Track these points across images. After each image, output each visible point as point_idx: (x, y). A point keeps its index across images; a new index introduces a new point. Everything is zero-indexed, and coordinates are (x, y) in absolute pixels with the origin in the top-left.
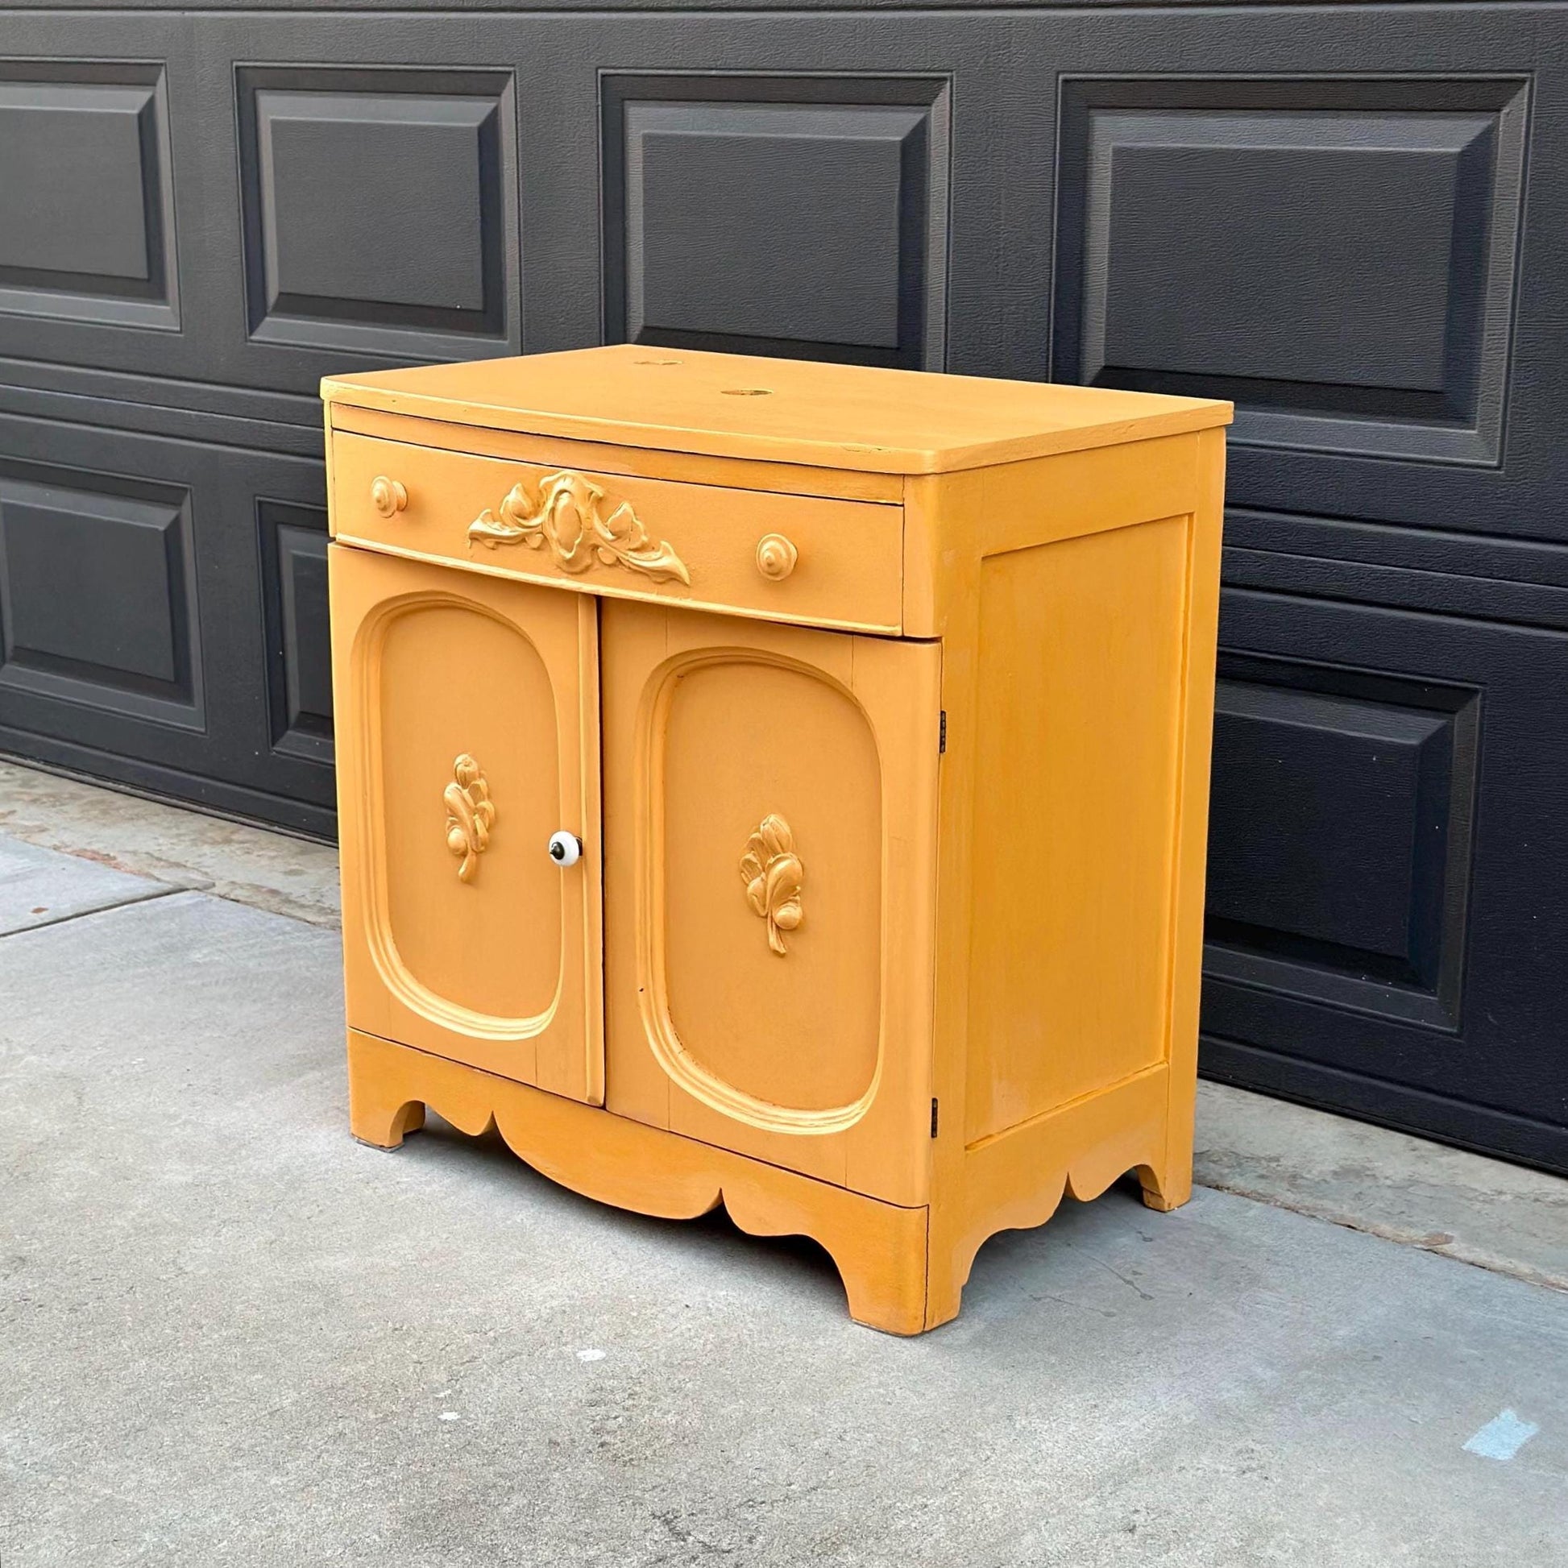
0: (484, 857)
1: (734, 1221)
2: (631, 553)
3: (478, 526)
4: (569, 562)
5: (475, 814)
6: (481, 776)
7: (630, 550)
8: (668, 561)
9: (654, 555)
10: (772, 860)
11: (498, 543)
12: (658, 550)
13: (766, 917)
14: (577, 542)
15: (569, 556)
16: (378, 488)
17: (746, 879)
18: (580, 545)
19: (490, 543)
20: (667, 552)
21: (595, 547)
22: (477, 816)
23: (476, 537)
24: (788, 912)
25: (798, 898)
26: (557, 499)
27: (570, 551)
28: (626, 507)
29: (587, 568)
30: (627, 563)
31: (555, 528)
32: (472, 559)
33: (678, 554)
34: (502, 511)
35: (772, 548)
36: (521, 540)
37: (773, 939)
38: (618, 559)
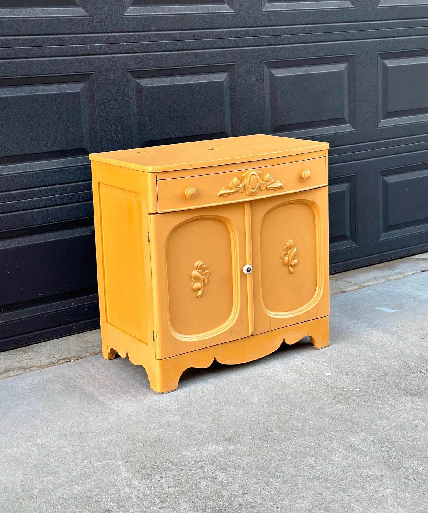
0: (205, 287)
1: (288, 344)
2: (270, 185)
3: (221, 192)
4: (253, 193)
5: (203, 276)
6: (204, 264)
7: (270, 184)
8: (280, 184)
9: (275, 184)
10: (290, 251)
11: (228, 195)
12: (276, 183)
13: (289, 265)
14: (257, 186)
15: (254, 191)
16: (190, 191)
17: (283, 259)
18: (257, 187)
19: (225, 196)
20: (278, 182)
21: (260, 187)
22: (204, 276)
23: (220, 196)
24: (296, 261)
25: (296, 257)
26: (250, 177)
27: (254, 189)
28: (268, 175)
29: (257, 193)
30: (269, 188)
31: (250, 185)
32: (218, 202)
33: (281, 182)
34: (230, 186)
35: (306, 173)
36: (238, 191)
37: (292, 270)
38: (266, 188)
